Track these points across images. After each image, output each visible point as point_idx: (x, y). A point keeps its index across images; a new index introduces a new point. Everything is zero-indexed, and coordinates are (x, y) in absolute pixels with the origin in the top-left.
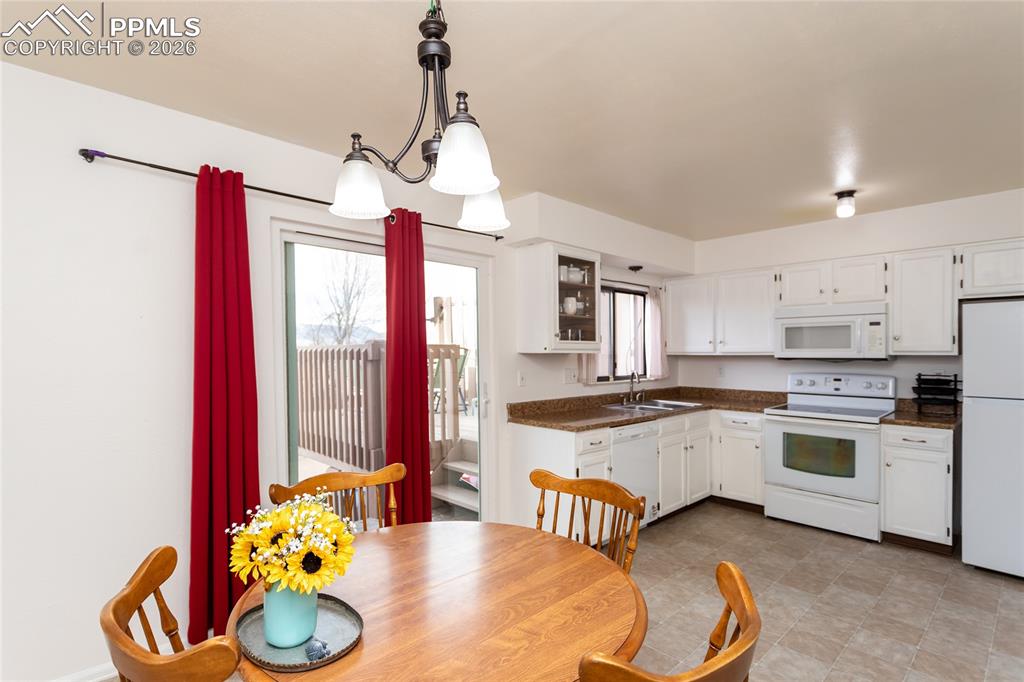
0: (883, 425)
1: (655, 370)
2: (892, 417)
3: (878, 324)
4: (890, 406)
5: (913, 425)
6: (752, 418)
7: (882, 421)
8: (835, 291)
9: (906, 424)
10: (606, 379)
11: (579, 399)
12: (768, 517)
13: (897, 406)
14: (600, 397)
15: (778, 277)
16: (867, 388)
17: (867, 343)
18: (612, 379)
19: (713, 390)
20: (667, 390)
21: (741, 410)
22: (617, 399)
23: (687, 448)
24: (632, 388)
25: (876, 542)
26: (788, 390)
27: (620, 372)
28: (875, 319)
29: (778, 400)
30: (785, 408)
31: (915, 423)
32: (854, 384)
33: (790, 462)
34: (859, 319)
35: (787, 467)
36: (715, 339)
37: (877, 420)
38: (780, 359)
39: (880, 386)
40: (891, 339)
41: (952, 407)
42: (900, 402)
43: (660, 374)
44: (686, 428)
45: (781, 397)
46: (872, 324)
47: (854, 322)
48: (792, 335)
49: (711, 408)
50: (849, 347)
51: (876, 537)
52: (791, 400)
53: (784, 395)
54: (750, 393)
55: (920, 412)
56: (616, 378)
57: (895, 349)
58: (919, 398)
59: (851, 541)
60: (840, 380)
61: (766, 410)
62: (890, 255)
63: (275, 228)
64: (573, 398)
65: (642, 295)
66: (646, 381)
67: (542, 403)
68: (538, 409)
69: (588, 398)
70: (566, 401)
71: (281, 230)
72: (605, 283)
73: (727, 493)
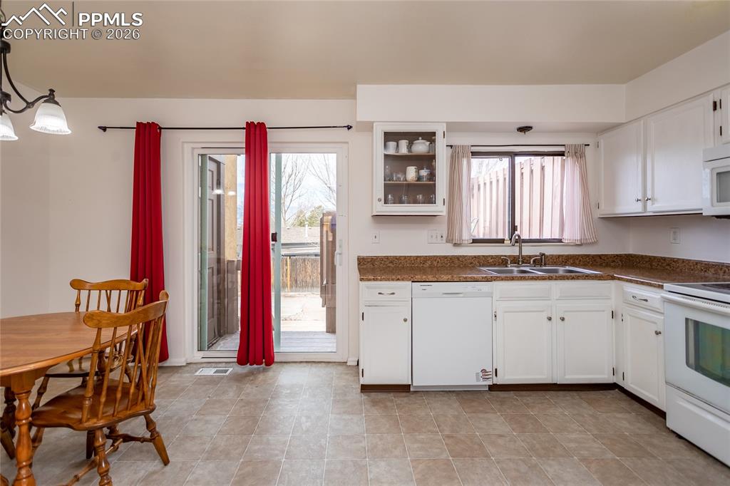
1: (572, 234)
6: (654, 295)
10: (502, 241)
11: (446, 257)
12: (668, 429)
14: (476, 257)
15: (718, 104)
18: (507, 242)
19: (664, 259)
20: (599, 257)
21: (643, 283)
22: (501, 261)
23: (550, 319)
24: (521, 251)
44: (555, 298)
49: (613, 278)
56: (514, 241)
61: (667, 286)
63: (187, 148)
64: (437, 256)
65: (562, 154)
66: (563, 245)
67: (396, 258)
68: (390, 263)
69: (458, 258)
70: (426, 259)
71: (193, 149)
72: (472, 148)
73: (630, 385)
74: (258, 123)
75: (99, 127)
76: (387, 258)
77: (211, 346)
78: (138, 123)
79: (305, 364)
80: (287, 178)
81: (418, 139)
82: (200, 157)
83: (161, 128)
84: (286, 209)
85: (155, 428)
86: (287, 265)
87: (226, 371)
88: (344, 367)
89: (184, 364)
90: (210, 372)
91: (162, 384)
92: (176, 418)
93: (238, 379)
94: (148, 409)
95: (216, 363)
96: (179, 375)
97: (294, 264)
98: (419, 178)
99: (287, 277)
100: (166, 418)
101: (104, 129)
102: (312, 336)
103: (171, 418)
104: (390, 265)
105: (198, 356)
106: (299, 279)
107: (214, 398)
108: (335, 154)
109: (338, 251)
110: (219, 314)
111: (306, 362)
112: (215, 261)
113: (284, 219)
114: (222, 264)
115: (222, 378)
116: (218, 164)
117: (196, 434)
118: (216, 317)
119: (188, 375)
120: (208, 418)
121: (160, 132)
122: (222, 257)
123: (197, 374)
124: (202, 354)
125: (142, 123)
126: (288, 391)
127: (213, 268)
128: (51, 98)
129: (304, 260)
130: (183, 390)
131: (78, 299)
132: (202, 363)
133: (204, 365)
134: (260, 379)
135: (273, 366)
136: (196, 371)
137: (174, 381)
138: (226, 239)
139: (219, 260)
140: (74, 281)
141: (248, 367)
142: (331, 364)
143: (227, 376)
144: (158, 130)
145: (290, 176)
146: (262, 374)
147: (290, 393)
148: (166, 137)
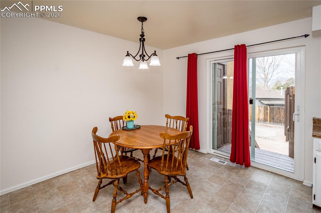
63: (208, 61)
71: (211, 61)
74: (241, 45)
75: (177, 58)
77: (218, 148)
78: (189, 54)
79: (270, 173)
80: (269, 65)
82: (213, 64)
83: (197, 55)
84: (268, 80)
85: (187, 181)
86: (267, 110)
87: (224, 163)
88: (300, 185)
89: (206, 153)
90: (217, 160)
91: (197, 159)
92: (199, 178)
93: (230, 168)
94: (183, 174)
95: (220, 157)
96: (203, 157)
97: (272, 110)
99: (267, 116)
100: (195, 176)
101: (178, 58)
102: (278, 156)
103: (197, 177)
105: (212, 151)
106: (276, 118)
107: (217, 175)
108: (295, 54)
109: (296, 112)
110: (224, 133)
111: (271, 172)
112: (222, 109)
113: (267, 86)
114: (225, 111)
115: (222, 165)
116: (224, 65)
117: (206, 189)
118: (222, 134)
119: (207, 159)
120: (213, 184)
121: (197, 56)
122: (225, 108)
123: (211, 159)
124: (214, 151)
125: (190, 54)
126: (257, 186)
127: (221, 112)
128: (155, 54)
129: (279, 108)
130: (204, 165)
131: (167, 122)
132: (214, 155)
133: (215, 156)
134: (241, 173)
135: (250, 168)
136: (211, 158)
137: (201, 160)
138: (228, 99)
139: (224, 109)
140: (166, 115)
141: (234, 165)
142: (289, 179)
143: (224, 165)
144: (196, 56)
145: (271, 64)
146: (243, 170)
147: (258, 188)
148: (199, 58)
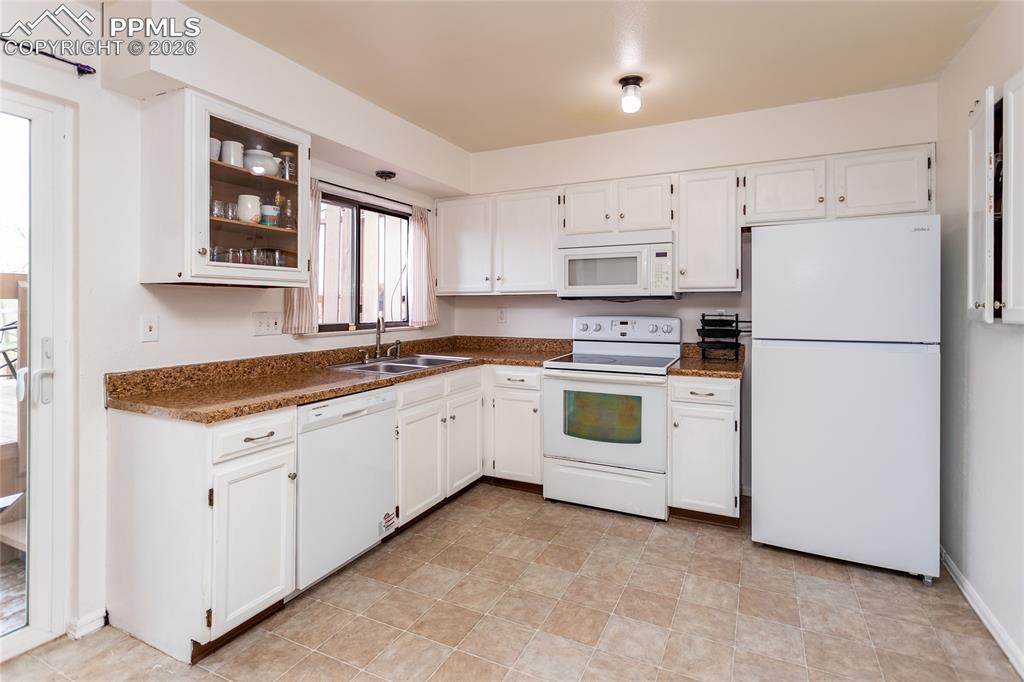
0: (670, 377)
1: (419, 314)
2: (677, 366)
3: (665, 255)
4: (674, 352)
5: (700, 375)
6: (530, 374)
7: (669, 372)
8: (622, 216)
9: (693, 374)
10: (345, 327)
11: (284, 358)
12: (548, 499)
13: (682, 353)
14: (324, 354)
15: (562, 199)
16: (652, 332)
17: (653, 280)
18: (352, 328)
19: (493, 339)
20: (437, 341)
21: (518, 364)
22: (356, 356)
23: (444, 421)
24: (379, 339)
25: (664, 521)
26: (573, 338)
27: (365, 319)
28: (661, 249)
29: (561, 350)
30: (570, 359)
31: (702, 372)
32: (641, 327)
33: (573, 429)
34: (645, 250)
35: (569, 434)
36: (492, 275)
37: (663, 370)
38: (563, 298)
39: (665, 329)
40: (677, 274)
41: (733, 351)
42: (685, 346)
43: (425, 320)
44: (446, 394)
45: (567, 346)
46: (658, 255)
47: (640, 253)
48: (576, 268)
49: (483, 362)
50: (636, 283)
51: (663, 515)
52: (578, 349)
53: (570, 342)
54: (533, 342)
55: (704, 358)
56: (359, 326)
57: (682, 286)
58: (703, 341)
59: (637, 522)
60: (626, 323)
61: (547, 363)
62: (677, 175)
64: (271, 358)
65: (405, 216)
66: (409, 330)
67: (198, 368)
68: (186, 379)
69: (301, 356)
70: (254, 363)
72: (321, 185)
73: (501, 472)
76: (180, 370)
81: (255, 148)
98: (263, 219)
104: (188, 383)
